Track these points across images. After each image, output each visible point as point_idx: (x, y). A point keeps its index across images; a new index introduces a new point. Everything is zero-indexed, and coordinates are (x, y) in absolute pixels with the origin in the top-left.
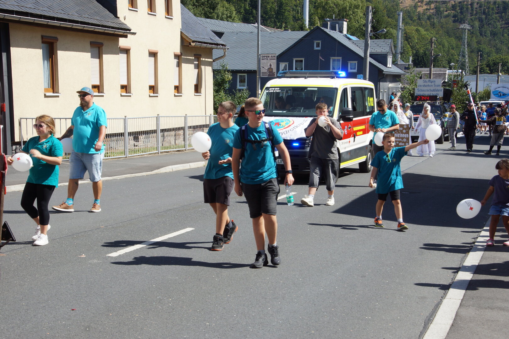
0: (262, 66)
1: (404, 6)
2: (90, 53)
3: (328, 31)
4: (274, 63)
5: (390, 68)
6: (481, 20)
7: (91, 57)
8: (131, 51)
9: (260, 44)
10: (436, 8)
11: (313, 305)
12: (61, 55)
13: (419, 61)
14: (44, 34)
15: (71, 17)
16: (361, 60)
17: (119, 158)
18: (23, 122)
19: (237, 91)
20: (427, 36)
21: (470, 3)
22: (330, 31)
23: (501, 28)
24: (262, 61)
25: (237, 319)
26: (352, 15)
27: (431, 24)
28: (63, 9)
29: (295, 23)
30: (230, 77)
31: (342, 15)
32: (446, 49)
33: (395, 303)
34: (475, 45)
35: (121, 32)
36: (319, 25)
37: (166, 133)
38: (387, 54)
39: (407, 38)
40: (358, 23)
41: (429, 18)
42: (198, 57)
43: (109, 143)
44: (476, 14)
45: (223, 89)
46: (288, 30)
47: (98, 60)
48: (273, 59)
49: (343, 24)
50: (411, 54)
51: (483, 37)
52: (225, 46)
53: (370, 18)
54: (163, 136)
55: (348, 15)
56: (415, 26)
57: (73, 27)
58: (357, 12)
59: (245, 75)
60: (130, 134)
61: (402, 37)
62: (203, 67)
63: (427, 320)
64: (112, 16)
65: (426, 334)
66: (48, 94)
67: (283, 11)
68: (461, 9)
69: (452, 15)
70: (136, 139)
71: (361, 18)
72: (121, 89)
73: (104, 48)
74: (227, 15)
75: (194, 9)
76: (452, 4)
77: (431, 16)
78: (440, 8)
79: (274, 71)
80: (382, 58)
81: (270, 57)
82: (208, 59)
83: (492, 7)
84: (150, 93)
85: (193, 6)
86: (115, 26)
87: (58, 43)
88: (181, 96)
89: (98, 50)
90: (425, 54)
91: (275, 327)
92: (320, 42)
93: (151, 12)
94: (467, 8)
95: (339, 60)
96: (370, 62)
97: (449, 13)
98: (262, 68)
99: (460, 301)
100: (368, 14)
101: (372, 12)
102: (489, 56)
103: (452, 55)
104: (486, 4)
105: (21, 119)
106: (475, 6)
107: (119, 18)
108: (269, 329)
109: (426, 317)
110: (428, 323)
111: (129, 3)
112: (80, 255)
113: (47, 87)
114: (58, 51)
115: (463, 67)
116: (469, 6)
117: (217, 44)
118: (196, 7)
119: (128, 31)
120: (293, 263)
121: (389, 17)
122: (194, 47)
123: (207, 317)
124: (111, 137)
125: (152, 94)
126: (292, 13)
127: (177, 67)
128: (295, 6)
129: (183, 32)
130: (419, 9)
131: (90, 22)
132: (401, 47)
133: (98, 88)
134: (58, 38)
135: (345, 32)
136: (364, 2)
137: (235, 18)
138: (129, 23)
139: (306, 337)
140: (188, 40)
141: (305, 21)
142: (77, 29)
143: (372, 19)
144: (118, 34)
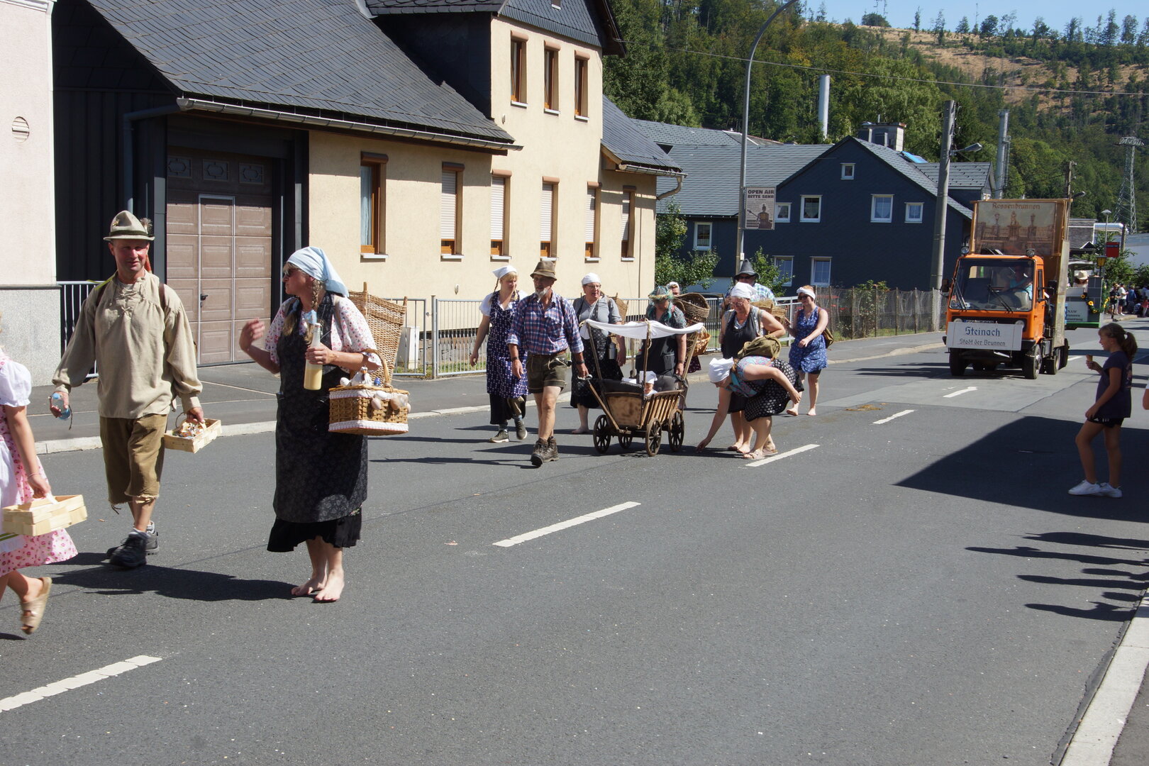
0: (749, 209)
1: (1011, 101)
2: (439, 186)
3: (868, 144)
7: (443, 192)
8: (512, 179)
9: (745, 169)
10: (1074, 105)
11: (875, 647)
12: (394, 188)
14: (366, 149)
15: (412, 119)
16: (932, 202)
20: (1057, 158)
22: (873, 146)
24: (748, 200)
26: (913, 116)
27: (1063, 135)
28: (399, 105)
29: (802, 129)
30: (684, 229)
31: (896, 115)
32: (1092, 183)
33: (1026, 649)
35: (496, 145)
36: (851, 133)
38: (980, 190)
39: (1016, 160)
40: (925, 131)
41: (1060, 123)
42: (629, 191)
45: (670, 249)
46: (790, 142)
47: (452, 197)
48: (769, 197)
49: (896, 132)
52: (680, 171)
53: (952, 122)
55: (904, 117)
56: (1031, 138)
57: (416, 137)
58: (923, 110)
59: (709, 226)
61: (1006, 158)
63: (1091, 682)
64: (481, 116)
65: (1092, 707)
66: (367, 256)
67: (781, 106)
68: (1123, 107)
69: (1105, 118)
71: (929, 121)
73: (465, 174)
74: (677, 113)
75: (617, 101)
76: (1105, 98)
77: (1063, 119)
78: (1081, 105)
79: (770, 219)
80: (970, 198)
81: (764, 192)
82: (647, 194)
84: (542, 255)
85: (616, 96)
86: (486, 134)
87: (388, 165)
88: (597, 262)
89: (455, 177)
91: (810, 681)
92: (853, 165)
93: (550, 108)
94: (1135, 107)
95: (888, 200)
96: (948, 205)
97: (1099, 114)
98: (747, 212)
100: (948, 115)
101: (956, 111)
107: (493, 119)
108: (799, 684)
109: (1087, 677)
110: (1094, 687)
111: (512, 94)
112: (448, 541)
113: (365, 242)
114: (387, 180)
115: (1123, 218)
116: (1139, 103)
117: (666, 168)
119: (509, 144)
120: (829, 571)
121: (982, 120)
122: (625, 173)
123: (685, 658)
126: (796, 110)
127: (591, 209)
128: (802, 96)
129: (605, 145)
130: (1040, 107)
131: (444, 128)
132: (1005, 178)
133: (452, 245)
134: (389, 155)
135: (899, 147)
136: (937, 93)
137: (692, 120)
138: (510, 130)
139: (868, 701)
140: (614, 159)
141: (823, 126)
142: (421, 139)
143: (955, 125)
144: (490, 149)
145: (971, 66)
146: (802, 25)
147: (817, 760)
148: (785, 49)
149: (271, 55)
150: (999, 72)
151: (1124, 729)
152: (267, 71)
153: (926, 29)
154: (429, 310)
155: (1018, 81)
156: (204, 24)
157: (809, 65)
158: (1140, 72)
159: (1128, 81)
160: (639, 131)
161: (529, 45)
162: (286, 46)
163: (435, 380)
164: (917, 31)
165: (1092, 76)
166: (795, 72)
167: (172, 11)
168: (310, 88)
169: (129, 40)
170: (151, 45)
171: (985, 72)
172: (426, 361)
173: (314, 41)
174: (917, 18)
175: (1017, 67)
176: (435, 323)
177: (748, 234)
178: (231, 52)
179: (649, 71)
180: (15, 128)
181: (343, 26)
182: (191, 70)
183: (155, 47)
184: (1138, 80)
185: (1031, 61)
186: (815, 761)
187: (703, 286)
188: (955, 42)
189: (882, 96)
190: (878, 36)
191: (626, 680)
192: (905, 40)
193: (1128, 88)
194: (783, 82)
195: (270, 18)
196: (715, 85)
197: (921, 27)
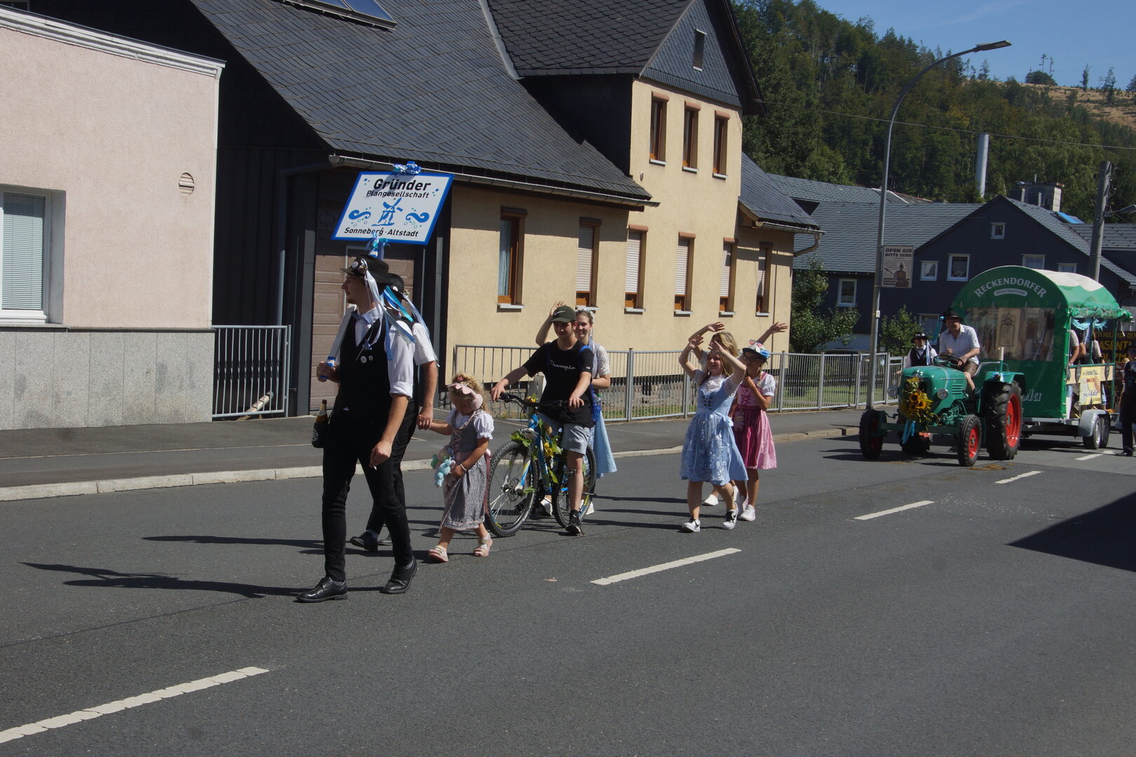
0: (884, 267)
2: (577, 240)
3: (1021, 204)
7: (579, 247)
8: (648, 234)
9: (883, 228)
12: (531, 242)
14: (506, 204)
15: (552, 175)
16: (1085, 262)
17: (615, 422)
18: (461, 351)
19: (837, 312)
22: (1025, 206)
24: (885, 258)
26: (1074, 175)
28: (539, 162)
29: (959, 186)
30: (825, 285)
31: (1055, 173)
35: (633, 202)
36: (1004, 192)
40: (1086, 190)
42: (766, 248)
45: (810, 305)
46: (941, 201)
47: (589, 252)
48: (907, 255)
49: (1053, 192)
52: (818, 229)
53: (1107, 183)
55: (1064, 175)
57: (554, 193)
59: (854, 283)
60: (637, 380)
62: (773, 267)
64: (621, 174)
66: (503, 306)
67: (938, 164)
70: (647, 389)
72: (626, 299)
73: (602, 230)
75: (766, 158)
79: (907, 278)
80: (1128, 260)
81: (902, 251)
82: (784, 252)
84: (675, 308)
85: (766, 153)
86: (622, 191)
87: (527, 219)
88: (731, 316)
89: (592, 232)
92: (1003, 224)
93: (689, 166)
95: (1039, 261)
96: (1101, 265)
98: (884, 270)
100: (1103, 176)
101: (1113, 172)
105: (457, 346)
107: (631, 177)
111: (651, 152)
112: (548, 578)
113: (502, 293)
114: (527, 236)
117: (804, 226)
118: (771, 156)
119: (646, 200)
122: (761, 230)
125: (679, 312)
126: (953, 167)
127: (727, 265)
128: (961, 154)
129: (743, 202)
131: (581, 184)
133: (587, 298)
134: (527, 210)
135: (1056, 207)
136: (1100, 152)
137: (844, 177)
138: (648, 186)
140: (749, 216)
141: (979, 184)
142: (559, 195)
143: (1111, 187)
144: (627, 205)
146: (964, 84)
148: (944, 107)
149: (421, 115)
152: (415, 129)
153: (1094, 87)
156: (358, 86)
157: (968, 122)
161: (670, 106)
162: (434, 107)
164: (1085, 89)
166: (954, 129)
167: (330, 74)
168: (454, 146)
169: (288, 101)
170: (308, 106)
173: (462, 102)
174: (1085, 76)
177: (884, 292)
178: (383, 113)
179: (800, 129)
180: (181, 183)
181: (490, 87)
182: (344, 129)
183: (312, 108)
187: (843, 342)
188: (1124, 100)
189: (1040, 154)
190: (1042, 94)
192: (1072, 97)
194: (940, 139)
195: (421, 80)
196: (871, 142)
197: (1089, 85)
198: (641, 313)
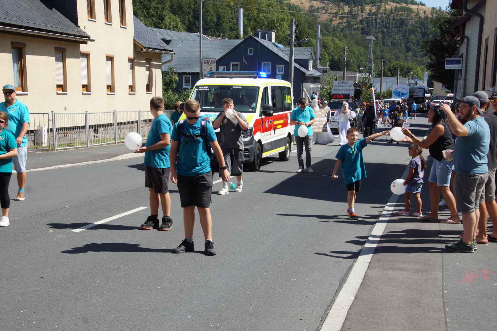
0: (204, 69)
1: (322, 20)
2: (54, 58)
3: (259, 39)
4: (214, 66)
5: (311, 71)
6: (383, 33)
7: (56, 61)
8: (90, 55)
9: (202, 51)
10: (347, 22)
11: (249, 271)
12: (30, 59)
13: (335, 66)
14: (14, 41)
15: (37, 26)
16: (287, 65)
17: (81, 147)
19: (183, 90)
20: (341, 45)
21: (374, 19)
22: (261, 40)
23: (399, 39)
24: (204, 65)
25: (184, 283)
26: (279, 26)
27: (343, 35)
28: (30, 19)
29: (232, 32)
30: (177, 78)
31: (271, 26)
32: (356, 56)
34: (379, 53)
35: (81, 39)
36: (251, 34)
37: (122, 126)
38: (308, 60)
39: (325, 46)
40: (284, 33)
41: (342, 30)
42: (149, 61)
43: (72, 135)
44: (379, 28)
45: (171, 88)
46: (225, 39)
47: (61, 63)
48: (213, 63)
49: (271, 34)
50: (328, 60)
51: (385, 47)
52: (172, 52)
53: (294, 29)
54: (120, 128)
55: (275, 27)
56: (330, 36)
57: (39, 35)
58: (283, 24)
60: (91, 127)
61: (320, 45)
62: (153, 70)
63: (342, 280)
64: (73, 25)
65: (341, 292)
67: (222, 22)
68: (367, 23)
69: (360, 28)
70: (96, 131)
71: (286, 29)
72: (82, 88)
73: (67, 53)
74: (173, 25)
75: (145, 20)
76: (360, 19)
77: (343, 28)
78: (350, 22)
80: (304, 63)
81: (211, 61)
82: (157, 62)
83: (392, 22)
84: (107, 91)
85: (145, 17)
86: (76, 34)
87: (26, 48)
88: (135, 94)
89: (62, 54)
90: (340, 60)
91: (216, 289)
92: (253, 48)
93: (108, 22)
94: (372, 23)
95: (269, 64)
96: (294, 67)
97: (358, 26)
98: (204, 70)
99: (368, 264)
100: (292, 26)
101: (296, 24)
102: (390, 62)
103: (361, 61)
104: (387, 20)
106: (379, 21)
107: (79, 27)
108: (211, 291)
109: (341, 278)
110: (343, 283)
111: (88, 14)
112: (48, 231)
114: (26, 55)
115: (369, 71)
116: (374, 21)
117: (165, 50)
118: (147, 18)
119: (88, 39)
120: (231, 235)
121: (309, 29)
122: (146, 52)
123: (158, 282)
124: (74, 130)
125: (109, 93)
126: (228, 24)
127: (130, 69)
128: (231, 18)
129: (136, 39)
130: (334, 23)
131: (54, 30)
132: (320, 54)
133: (62, 87)
134: (26, 43)
135: (273, 41)
136: (289, 16)
137: (181, 28)
138: (88, 32)
139: (242, 297)
140: (140, 46)
141: (240, 31)
142: (43, 36)
143: (296, 31)
144: (79, 41)
145: (304, 5)
147: (214, 328)
150: (316, 8)
151: (354, 301)
154: (50, 118)
155: (324, 12)
157: (233, 3)
158: (374, 8)
159: (369, 12)
160: (152, 33)
163: (55, 151)
165: (354, 9)
166: (227, 7)
171: (310, 7)
172: (50, 143)
175: (323, 5)
176: (54, 124)
179: (159, 6)
184: (373, 11)
185: (329, 2)
186: (214, 329)
189: (265, 17)
191: (128, 295)
193: (369, 14)
194: (222, 11)
196: (192, 13)
198: (90, 94)
